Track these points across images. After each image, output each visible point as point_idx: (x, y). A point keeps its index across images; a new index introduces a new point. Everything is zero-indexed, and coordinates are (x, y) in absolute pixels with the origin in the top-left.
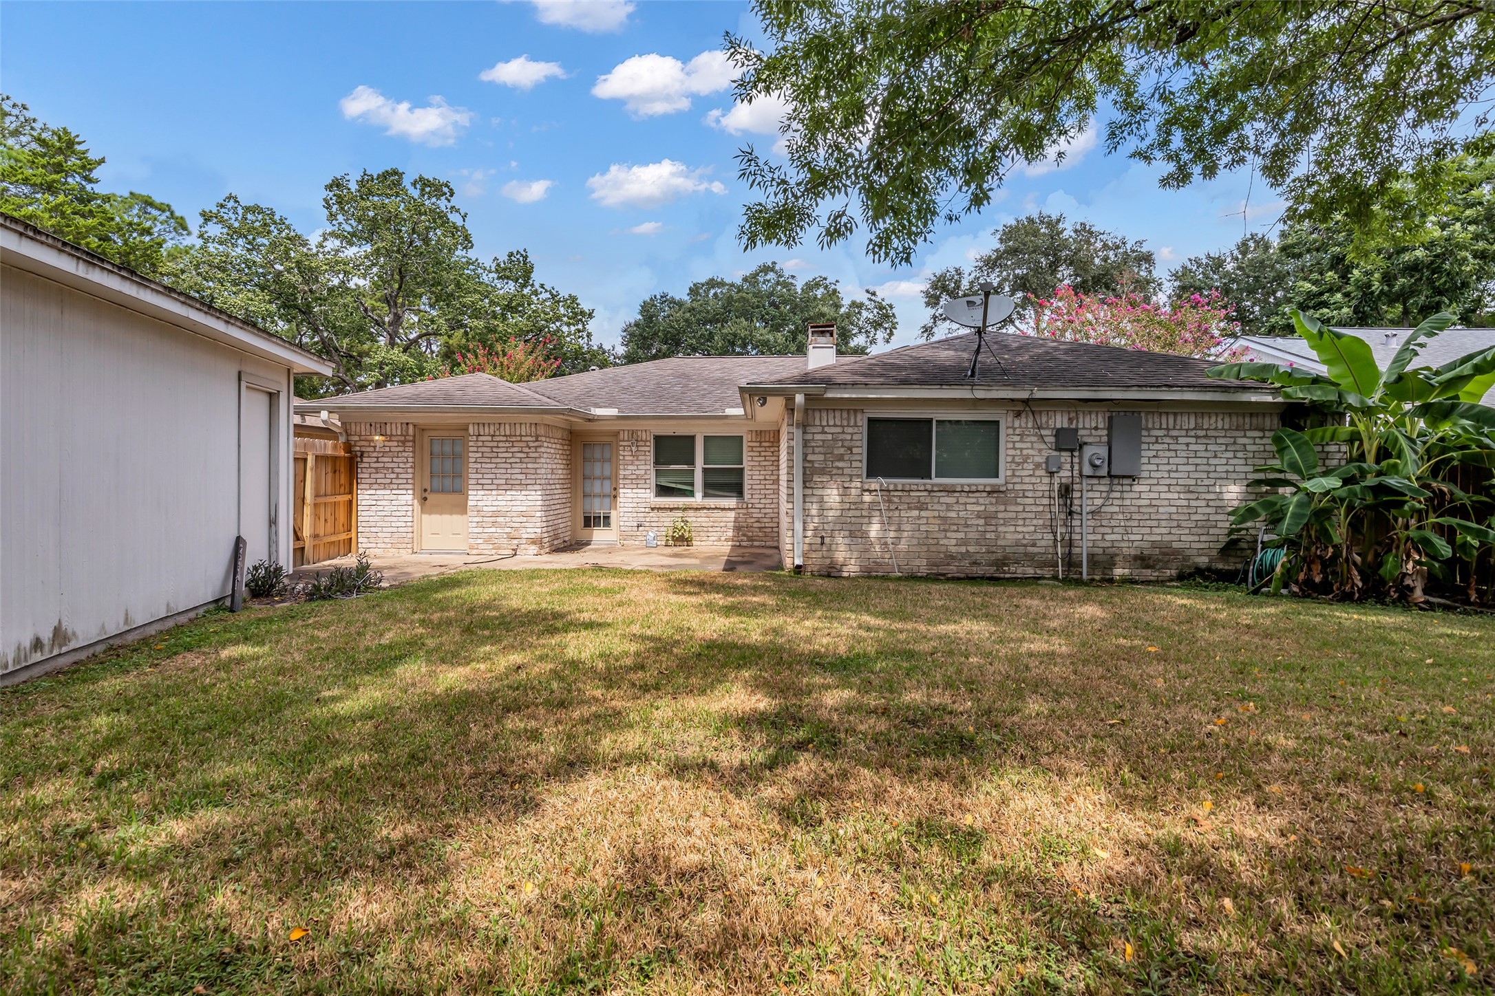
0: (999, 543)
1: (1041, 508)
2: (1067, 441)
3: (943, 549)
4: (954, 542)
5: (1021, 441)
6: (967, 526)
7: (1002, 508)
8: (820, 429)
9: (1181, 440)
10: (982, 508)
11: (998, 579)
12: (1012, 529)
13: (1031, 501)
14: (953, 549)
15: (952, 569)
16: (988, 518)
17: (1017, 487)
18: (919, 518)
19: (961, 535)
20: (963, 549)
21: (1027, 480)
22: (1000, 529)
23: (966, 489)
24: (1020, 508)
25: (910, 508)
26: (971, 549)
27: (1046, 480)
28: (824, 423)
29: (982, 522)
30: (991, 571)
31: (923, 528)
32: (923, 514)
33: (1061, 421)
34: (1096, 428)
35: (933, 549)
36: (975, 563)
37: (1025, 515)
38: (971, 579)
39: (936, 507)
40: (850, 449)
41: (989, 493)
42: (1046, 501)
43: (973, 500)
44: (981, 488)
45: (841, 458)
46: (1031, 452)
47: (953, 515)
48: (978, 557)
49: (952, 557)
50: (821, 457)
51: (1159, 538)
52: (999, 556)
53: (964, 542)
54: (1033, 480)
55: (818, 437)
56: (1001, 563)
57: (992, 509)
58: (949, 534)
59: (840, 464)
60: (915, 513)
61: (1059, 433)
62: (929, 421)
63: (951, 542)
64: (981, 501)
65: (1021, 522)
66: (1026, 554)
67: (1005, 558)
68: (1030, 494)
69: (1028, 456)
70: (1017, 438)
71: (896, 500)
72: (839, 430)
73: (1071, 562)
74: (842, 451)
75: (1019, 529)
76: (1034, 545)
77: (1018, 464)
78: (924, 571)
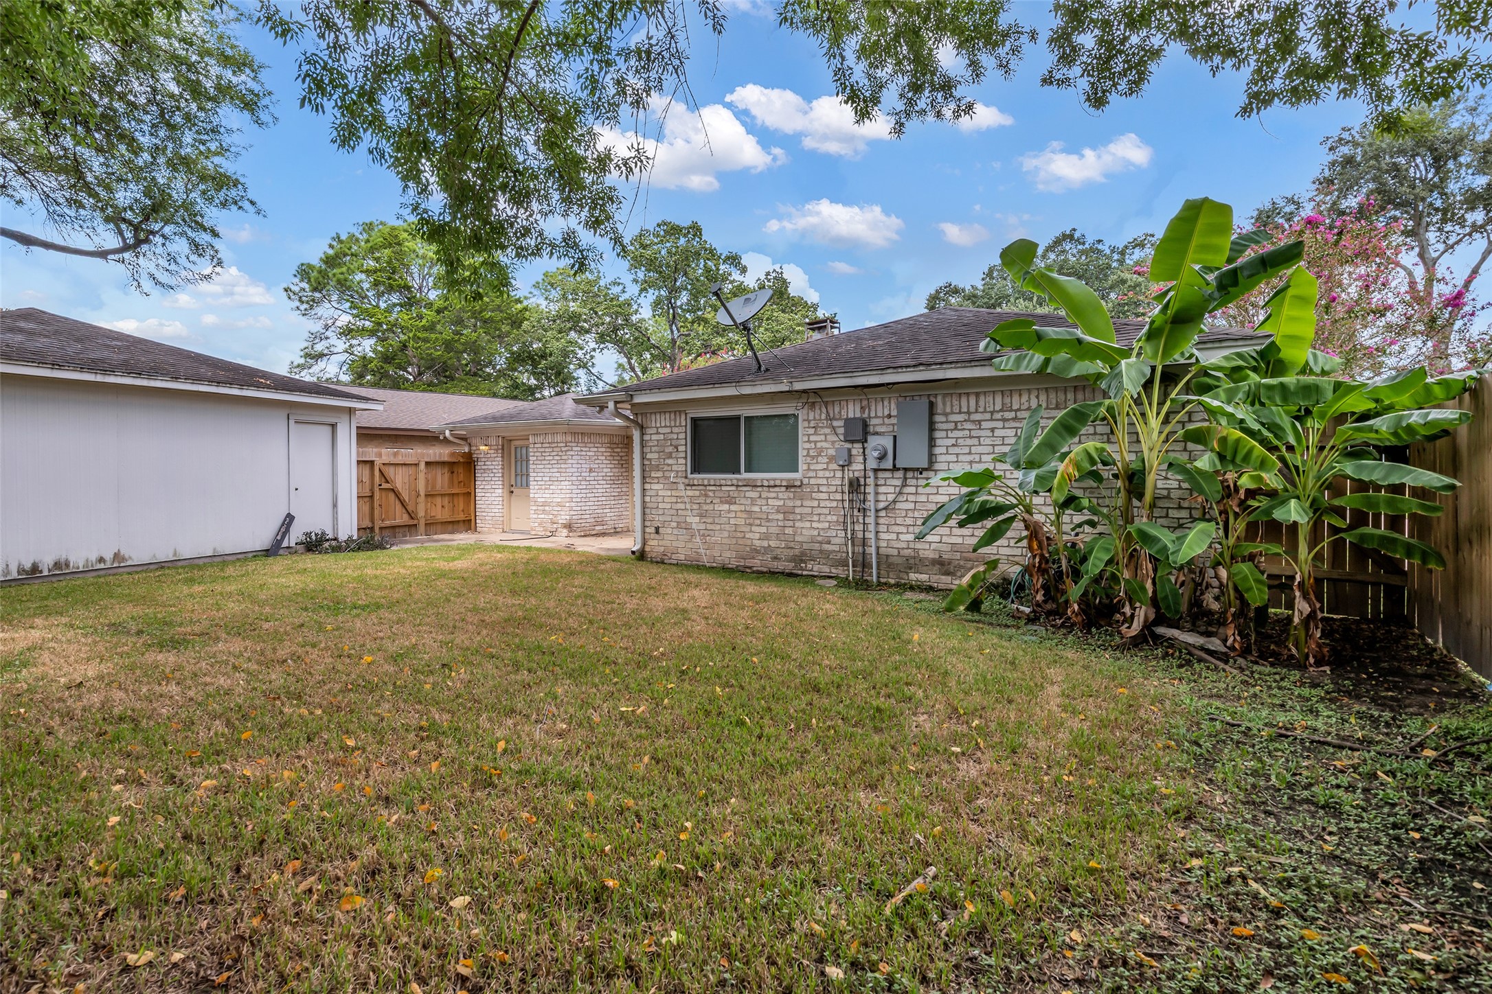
0: (797, 538)
1: (835, 504)
2: (860, 432)
3: (749, 542)
4: (757, 536)
5: (815, 434)
6: (768, 520)
7: (798, 503)
8: (654, 431)
9: (984, 425)
10: (781, 503)
11: (797, 575)
12: (808, 525)
13: (824, 496)
14: (757, 543)
15: (756, 563)
16: (787, 512)
17: (813, 481)
18: (729, 511)
19: (764, 530)
20: (765, 544)
21: (821, 474)
22: (798, 524)
23: (766, 483)
24: (815, 503)
25: (722, 502)
26: (773, 544)
27: (839, 474)
28: (658, 425)
29: (781, 516)
30: (789, 566)
31: (732, 521)
32: (733, 508)
33: (852, 410)
34: (889, 416)
35: (740, 542)
36: (775, 558)
37: (819, 511)
38: (772, 575)
39: (743, 501)
40: (676, 447)
41: (787, 487)
42: (839, 496)
43: (774, 495)
44: (778, 483)
45: (670, 456)
46: (825, 445)
47: (756, 509)
48: (778, 552)
49: (757, 551)
50: (655, 456)
51: (960, 540)
52: (797, 552)
53: (765, 537)
54: (827, 474)
55: (654, 437)
56: (800, 559)
57: (790, 503)
58: (754, 528)
59: (670, 461)
60: (726, 507)
61: (848, 422)
62: (738, 418)
63: (754, 536)
64: (781, 495)
65: (816, 518)
66: (821, 551)
67: (803, 554)
68: (823, 489)
69: (822, 449)
70: (812, 430)
71: (711, 494)
72: (668, 430)
73: (863, 563)
74: (671, 449)
75: (815, 525)
76: (829, 543)
77: (813, 457)
78: (734, 563)
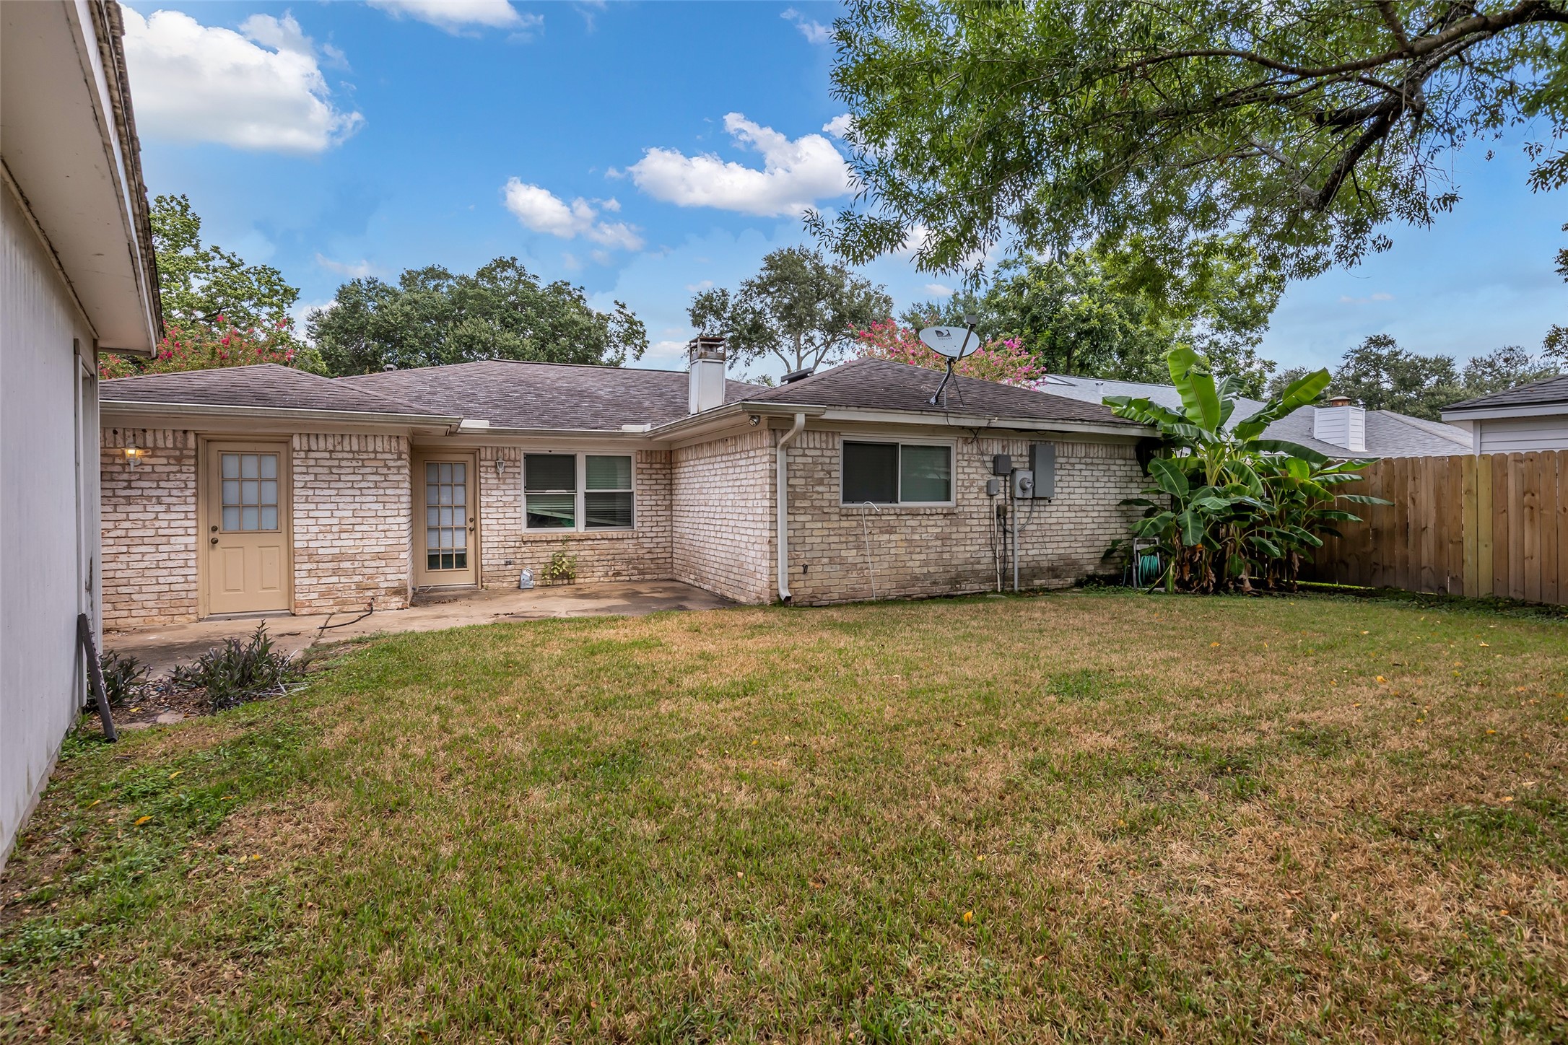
0: (954, 562)
1: (983, 529)
2: (1001, 467)
3: (909, 571)
4: (918, 563)
5: (969, 466)
6: (928, 547)
7: (954, 529)
8: (800, 452)
9: (1077, 467)
10: (939, 530)
11: (951, 597)
12: (962, 548)
13: (975, 522)
14: (917, 571)
15: (916, 591)
16: (944, 538)
17: (966, 509)
18: (890, 541)
19: (923, 557)
20: (925, 570)
21: (973, 502)
22: (954, 549)
23: (928, 512)
24: (968, 529)
25: (881, 532)
26: (932, 570)
27: (987, 503)
28: (805, 446)
29: (939, 543)
30: (946, 589)
31: (893, 551)
32: (893, 537)
33: (996, 449)
34: (1021, 455)
35: (901, 571)
36: (935, 583)
37: (971, 535)
38: (932, 598)
39: (903, 530)
40: (829, 473)
41: (945, 515)
42: (987, 522)
43: (932, 523)
44: (939, 511)
45: (820, 482)
46: (976, 476)
47: (917, 537)
48: (937, 576)
49: (917, 579)
50: (802, 481)
51: (1062, 551)
52: (953, 575)
53: (925, 563)
54: (978, 502)
55: (799, 460)
56: (955, 581)
57: (947, 530)
58: (914, 556)
59: (820, 489)
60: (886, 537)
61: (996, 460)
62: (895, 446)
63: (915, 564)
64: (939, 523)
65: (969, 542)
66: (973, 571)
67: (958, 575)
68: (974, 516)
69: (973, 481)
70: (965, 464)
71: (870, 524)
72: (818, 453)
73: (1006, 577)
74: (821, 474)
75: (968, 548)
76: (979, 563)
77: (967, 488)
78: (894, 594)
